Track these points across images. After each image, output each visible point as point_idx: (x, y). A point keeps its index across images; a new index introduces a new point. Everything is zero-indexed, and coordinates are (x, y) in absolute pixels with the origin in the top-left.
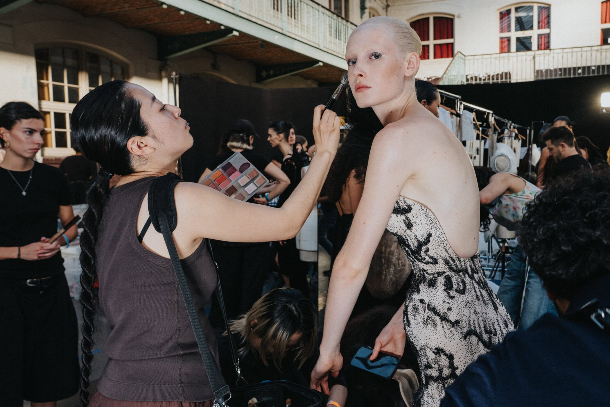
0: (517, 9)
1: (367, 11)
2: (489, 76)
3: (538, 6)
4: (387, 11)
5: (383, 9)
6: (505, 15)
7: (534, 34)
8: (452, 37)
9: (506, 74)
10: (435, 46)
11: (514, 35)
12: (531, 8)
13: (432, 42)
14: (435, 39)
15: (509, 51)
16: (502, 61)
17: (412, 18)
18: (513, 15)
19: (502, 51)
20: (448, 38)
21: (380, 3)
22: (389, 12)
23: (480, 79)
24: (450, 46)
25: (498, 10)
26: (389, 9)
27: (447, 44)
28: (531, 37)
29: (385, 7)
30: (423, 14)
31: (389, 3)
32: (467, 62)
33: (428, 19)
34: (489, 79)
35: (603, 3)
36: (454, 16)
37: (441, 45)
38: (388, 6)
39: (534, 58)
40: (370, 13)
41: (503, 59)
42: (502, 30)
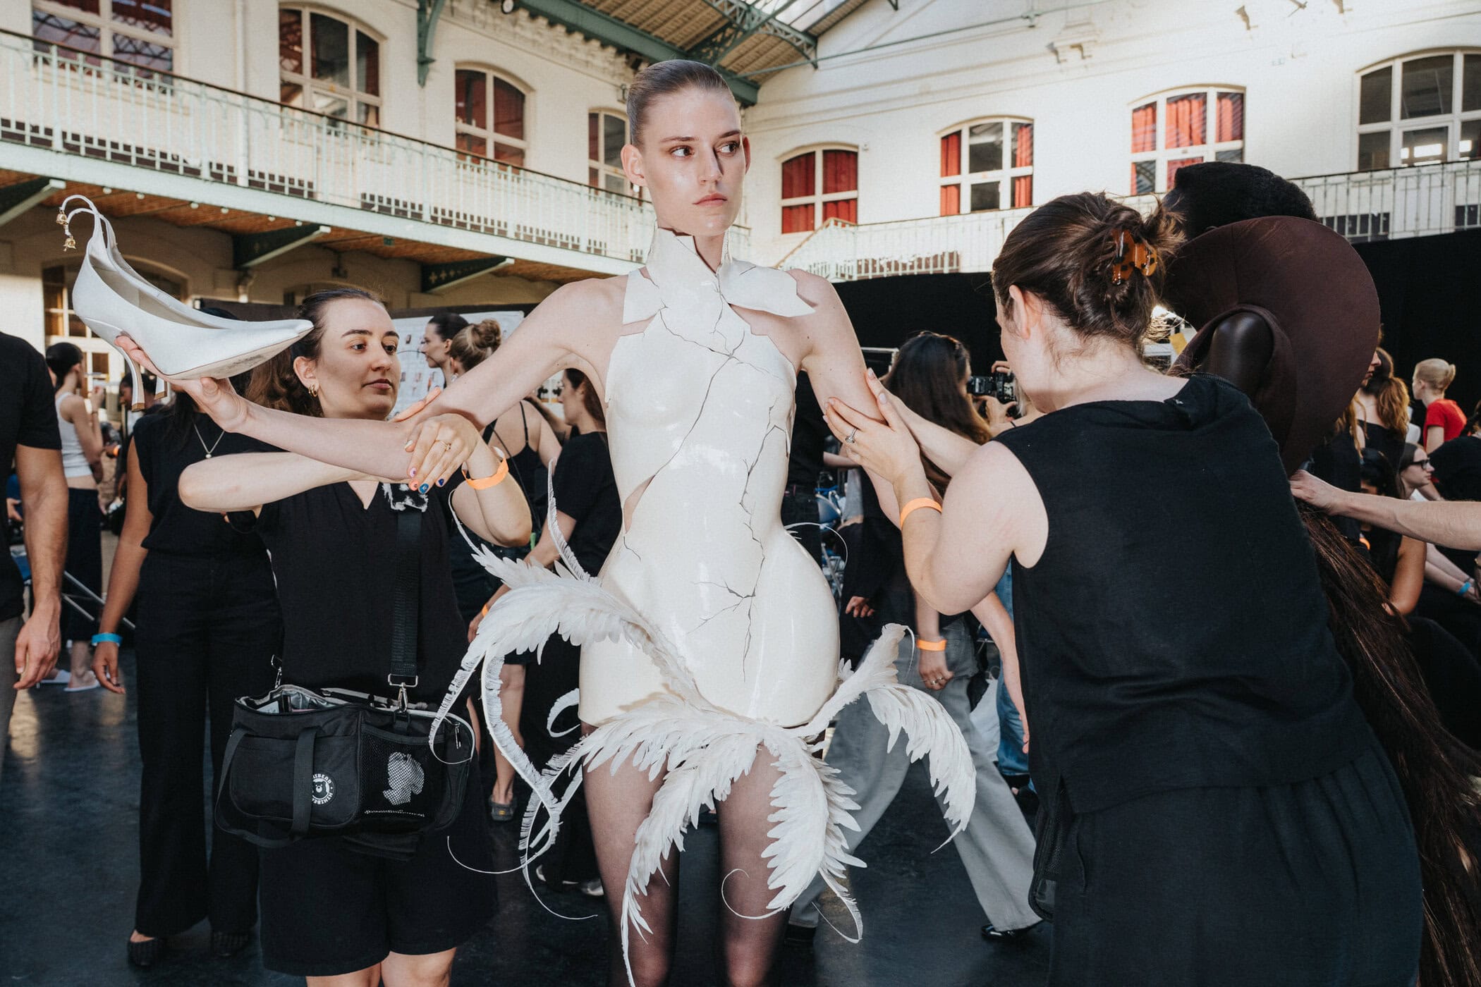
0: (972, 132)
2: (920, 260)
3: (1012, 123)
6: (951, 141)
7: (1002, 176)
8: (856, 188)
9: (951, 255)
10: (825, 204)
11: (968, 179)
12: (997, 128)
13: (819, 198)
14: (825, 191)
15: (958, 212)
16: (951, 232)
17: (784, 154)
18: (966, 142)
19: (946, 213)
20: (849, 189)
23: (904, 266)
24: (851, 203)
25: (938, 133)
27: (846, 201)
28: (996, 184)
30: (802, 147)
33: (813, 154)
34: (920, 266)
35: (1135, 111)
36: (857, 147)
37: (835, 203)
39: (1003, 222)
41: (948, 228)
42: (946, 172)
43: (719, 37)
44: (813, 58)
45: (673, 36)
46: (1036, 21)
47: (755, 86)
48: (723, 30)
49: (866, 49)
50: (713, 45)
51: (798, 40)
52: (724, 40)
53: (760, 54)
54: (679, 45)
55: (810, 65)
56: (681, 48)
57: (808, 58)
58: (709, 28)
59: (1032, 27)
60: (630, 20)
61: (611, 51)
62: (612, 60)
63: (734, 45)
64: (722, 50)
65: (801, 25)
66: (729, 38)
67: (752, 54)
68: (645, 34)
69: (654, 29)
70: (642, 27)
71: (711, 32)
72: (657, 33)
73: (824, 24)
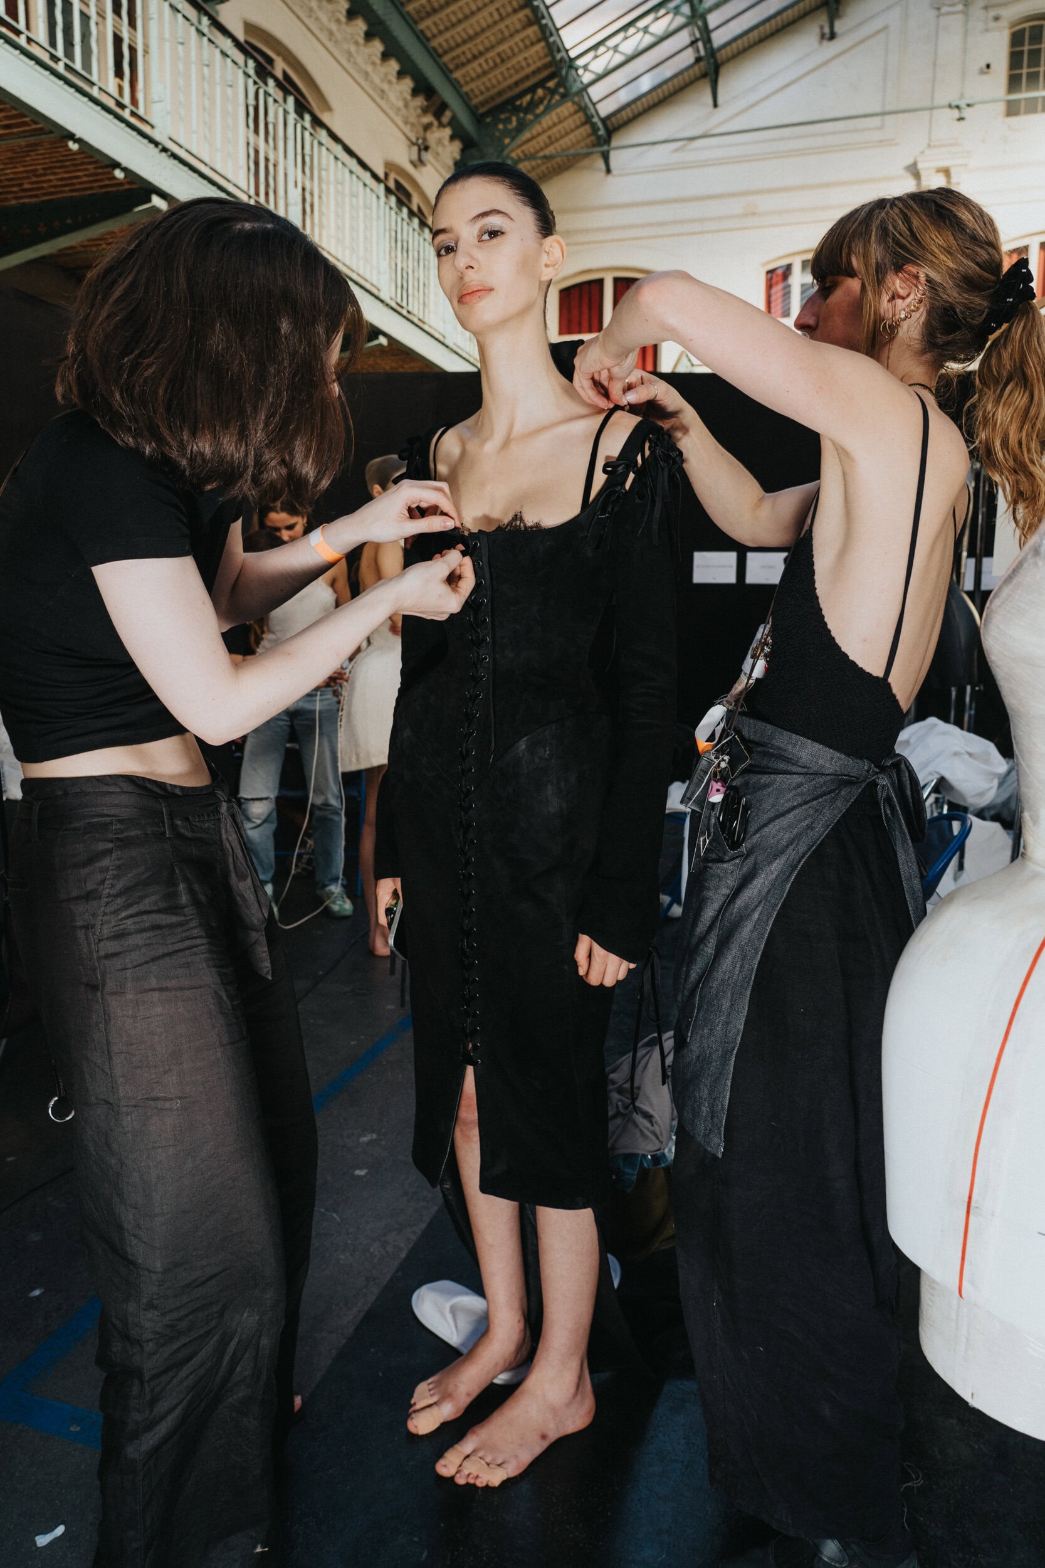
6: (777, 277)
18: (797, 283)
25: (764, 265)
33: (600, 282)
43: (526, 99)
45: (473, 85)
46: (966, 113)
48: (532, 89)
50: (517, 110)
51: (600, 127)
52: (532, 105)
53: (553, 140)
54: (475, 101)
55: (603, 164)
56: (476, 107)
57: (603, 153)
58: (516, 84)
59: (961, 119)
60: (434, 43)
61: (408, 84)
62: (409, 97)
63: (548, 109)
64: (530, 117)
65: (603, 110)
66: (541, 100)
67: (543, 138)
68: (446, 72)
69: (457, 67)
70: (446, 59)
71: (517, 90)
72: (457, 75)
73: (624, 115)
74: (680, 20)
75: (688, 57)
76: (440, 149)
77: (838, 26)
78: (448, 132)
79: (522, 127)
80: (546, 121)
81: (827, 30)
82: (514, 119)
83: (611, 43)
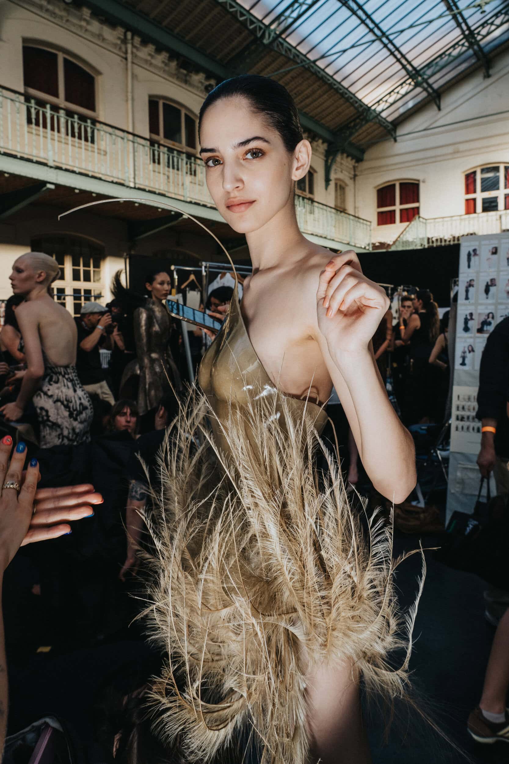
0: (482, 172)
1: (332, 184)
2: (454, 237)
3: (504, 166)
4: (355, 180)
5: (351, 178)
6: (470, 178)
7: (500, 194)
8: (418, 201)
10: (401, 210)
11: (480, 196)
12: (496, 169)
13: (398, 207)
14: (401, 203)
15: (475, 212)
16: (471, 222)
17: (378, 186)
18: (479, 177)
19: (468, 212)
20: (413, 202)
21: (347, 174)
22: (356, 182)
23: (445, 241)
24: (416, 210)
25: (463, 173)
26: (357, 178)
27: (413, 209)
28: (496, 198)
29: (352, 176)
30: (389, 182)
31: (357, 173)
32: (428, 226)
33: (394, 186)
34: (454, 241)
36: (419, 181)
37: (407, 210)
38: (355, 176)
39: (500, 217)
40: (336, 184)
41: (469, 221)
42: (468, 192)
43: (352, 124)
44: (394, 135)
45: (330, 123)
47: (363, 151)
48: (354, 120)
49: (425, 130)
50: (349, 128)
51: (388, 126)
52: (355, 126)
53: (369, 134)
54: (331, 129)
55: (392, 140)
56: (332, 131)
57: (392, 135)
58: (347, 120)
60: (311, 114)
63: (361, 127)
64: (354, 131)
65: (390, 119)
66: (358, 124)
67: (365, 134)
68: (317, 122)
70: (316, 118)
71: (349, 122)
72: (323, 121)
73: (401, 119)
74: (411, 87)
75: (424, 94)
76: (318, 148)
77: (491, 72)
78: (320, 141)
79: (351, 134)
80: (364, 128)
81: (486, 74)
82: (348, 132)
83: (396, 91)
